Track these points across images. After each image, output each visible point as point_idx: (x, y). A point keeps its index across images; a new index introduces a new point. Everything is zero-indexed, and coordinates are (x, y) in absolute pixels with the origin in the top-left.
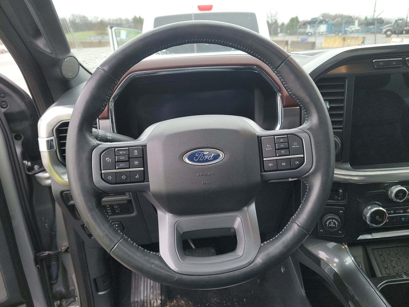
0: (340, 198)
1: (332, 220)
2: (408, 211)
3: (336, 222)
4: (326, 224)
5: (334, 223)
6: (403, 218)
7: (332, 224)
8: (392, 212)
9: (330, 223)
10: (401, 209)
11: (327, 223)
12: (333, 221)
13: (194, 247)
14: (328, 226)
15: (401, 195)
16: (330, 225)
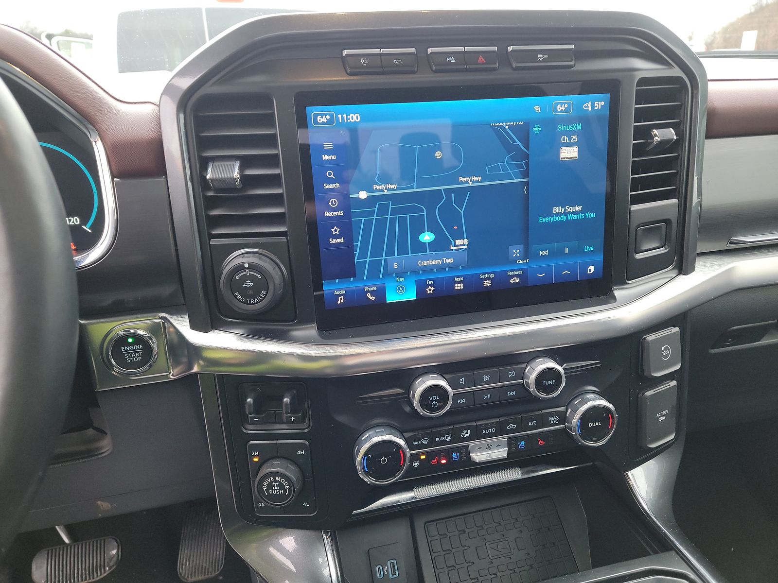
0: (293, 419)
1: (274, 478)
2: (464, 435)
3: (283, 481)
4: (260, 491)
5: (281, 486)
6: (454, 455)
7: (276, 488)
8: (425, 442)
9: (270, 486)
10: (447, 432)
11: (265, 488)
12: (276, 482)
13: (66, 540)
14: (267, 494)
15: (436, 400)
16: (270, 492)
